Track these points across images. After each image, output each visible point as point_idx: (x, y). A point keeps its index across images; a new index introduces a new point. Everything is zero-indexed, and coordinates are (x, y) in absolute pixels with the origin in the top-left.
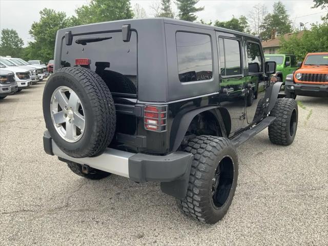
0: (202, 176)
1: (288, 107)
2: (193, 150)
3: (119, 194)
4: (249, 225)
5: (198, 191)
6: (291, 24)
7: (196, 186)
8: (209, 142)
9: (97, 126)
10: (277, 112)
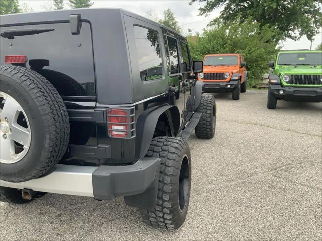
0: (171, 180)
1: (210, 103)
2: (155, 153)
3: (60, 215)
4: (211, 222)
5: (168, 197)
6: (180, 30)
7: (165, 193)
8: (169, 143)
9: (50, 139)
10: (202, 108)
